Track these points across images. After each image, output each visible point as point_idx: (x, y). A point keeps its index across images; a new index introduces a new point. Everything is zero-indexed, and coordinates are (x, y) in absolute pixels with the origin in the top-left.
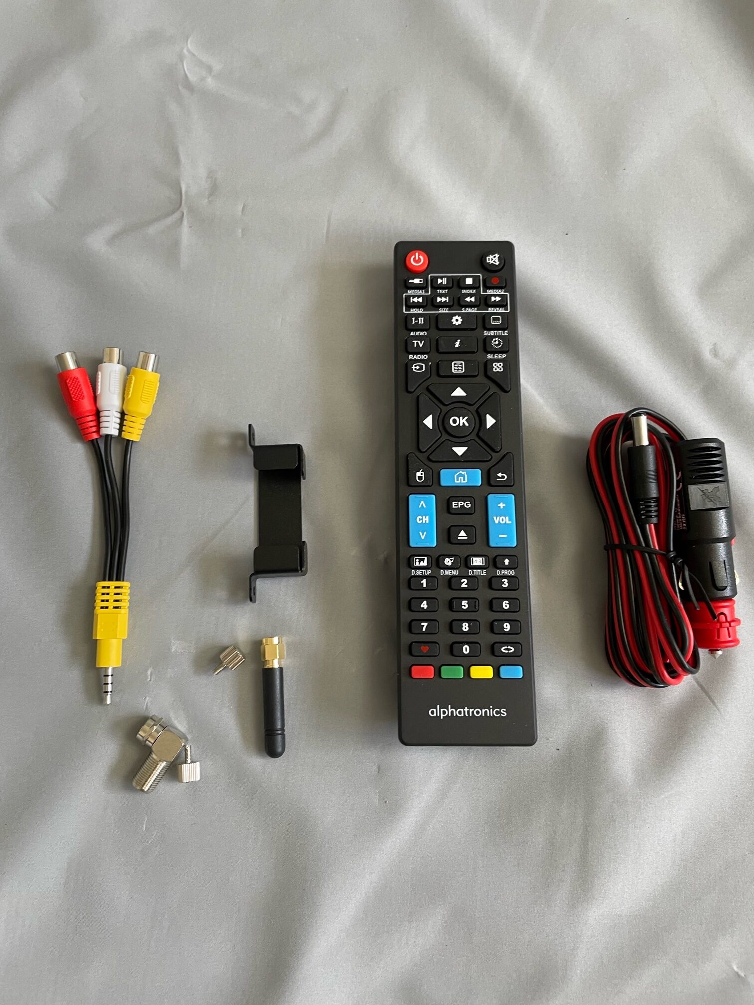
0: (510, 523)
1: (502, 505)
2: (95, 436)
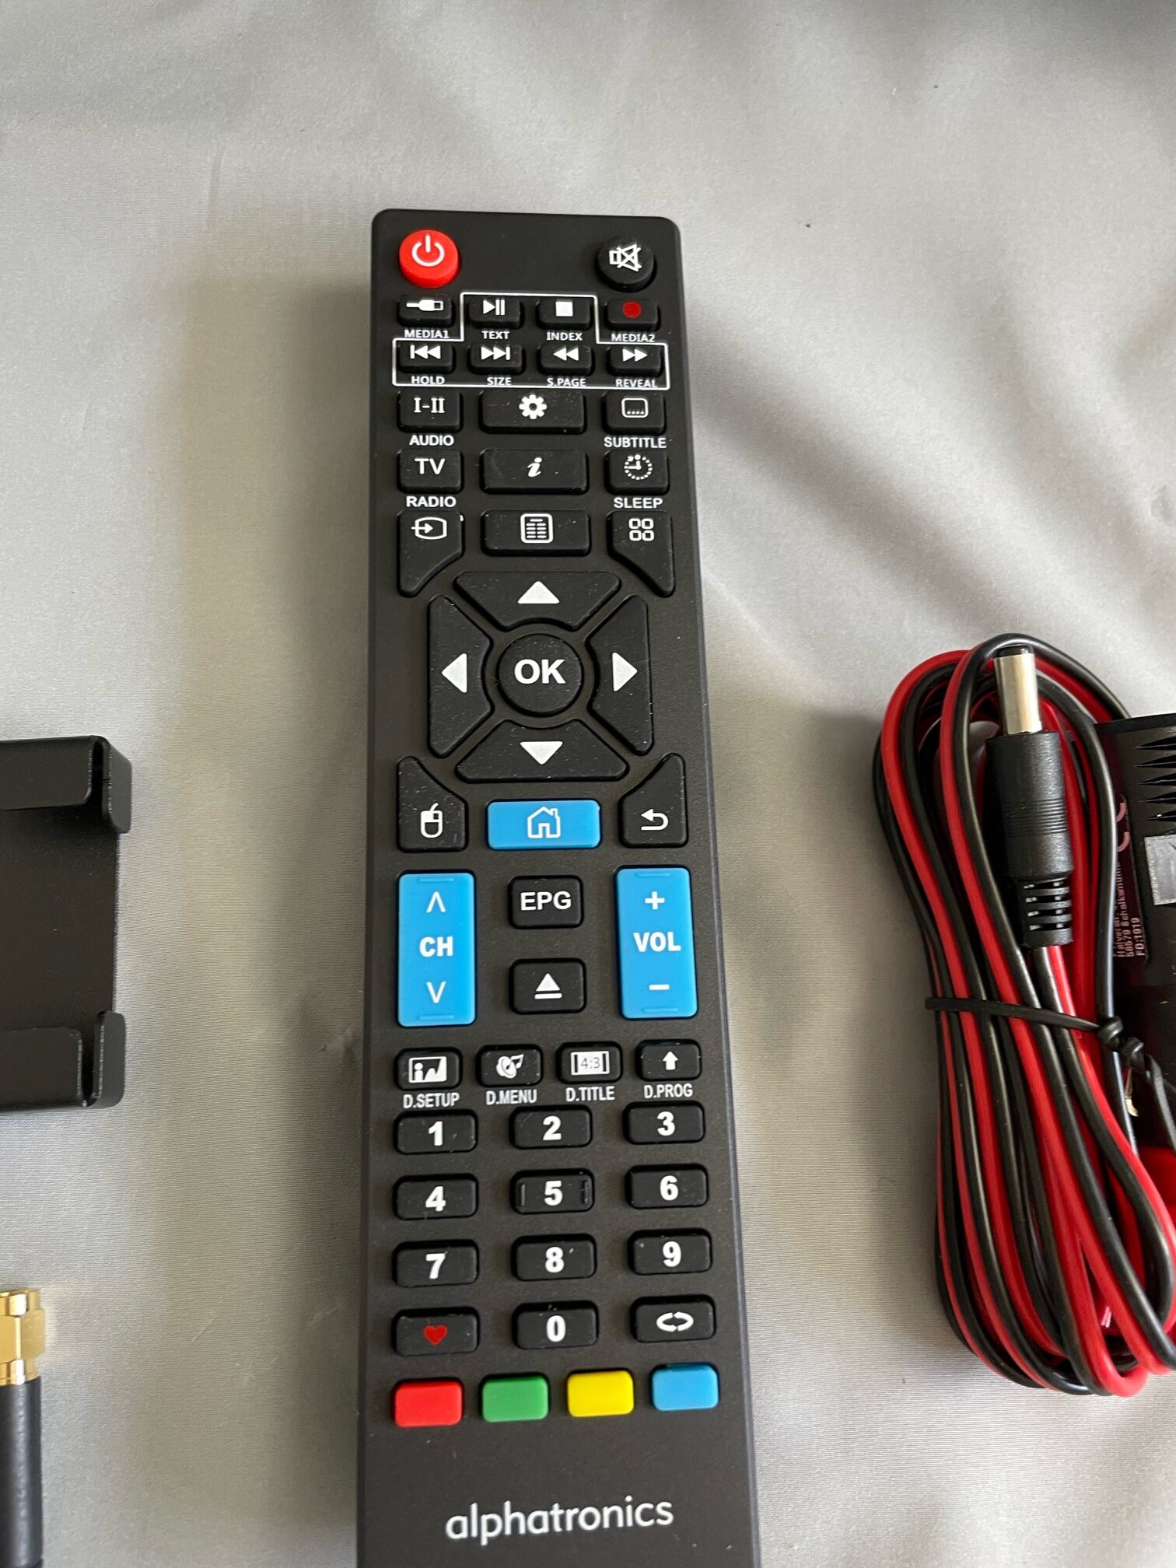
0: (678, 948)
1: (655, 901)
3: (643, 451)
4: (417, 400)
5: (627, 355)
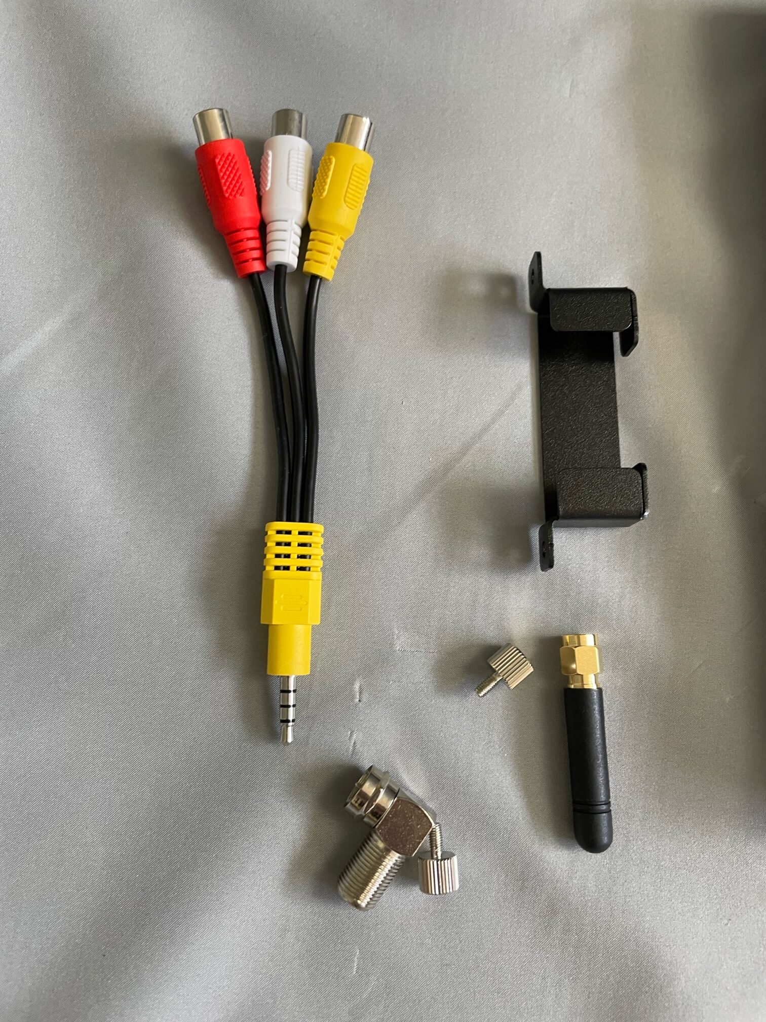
2: (257, 266)
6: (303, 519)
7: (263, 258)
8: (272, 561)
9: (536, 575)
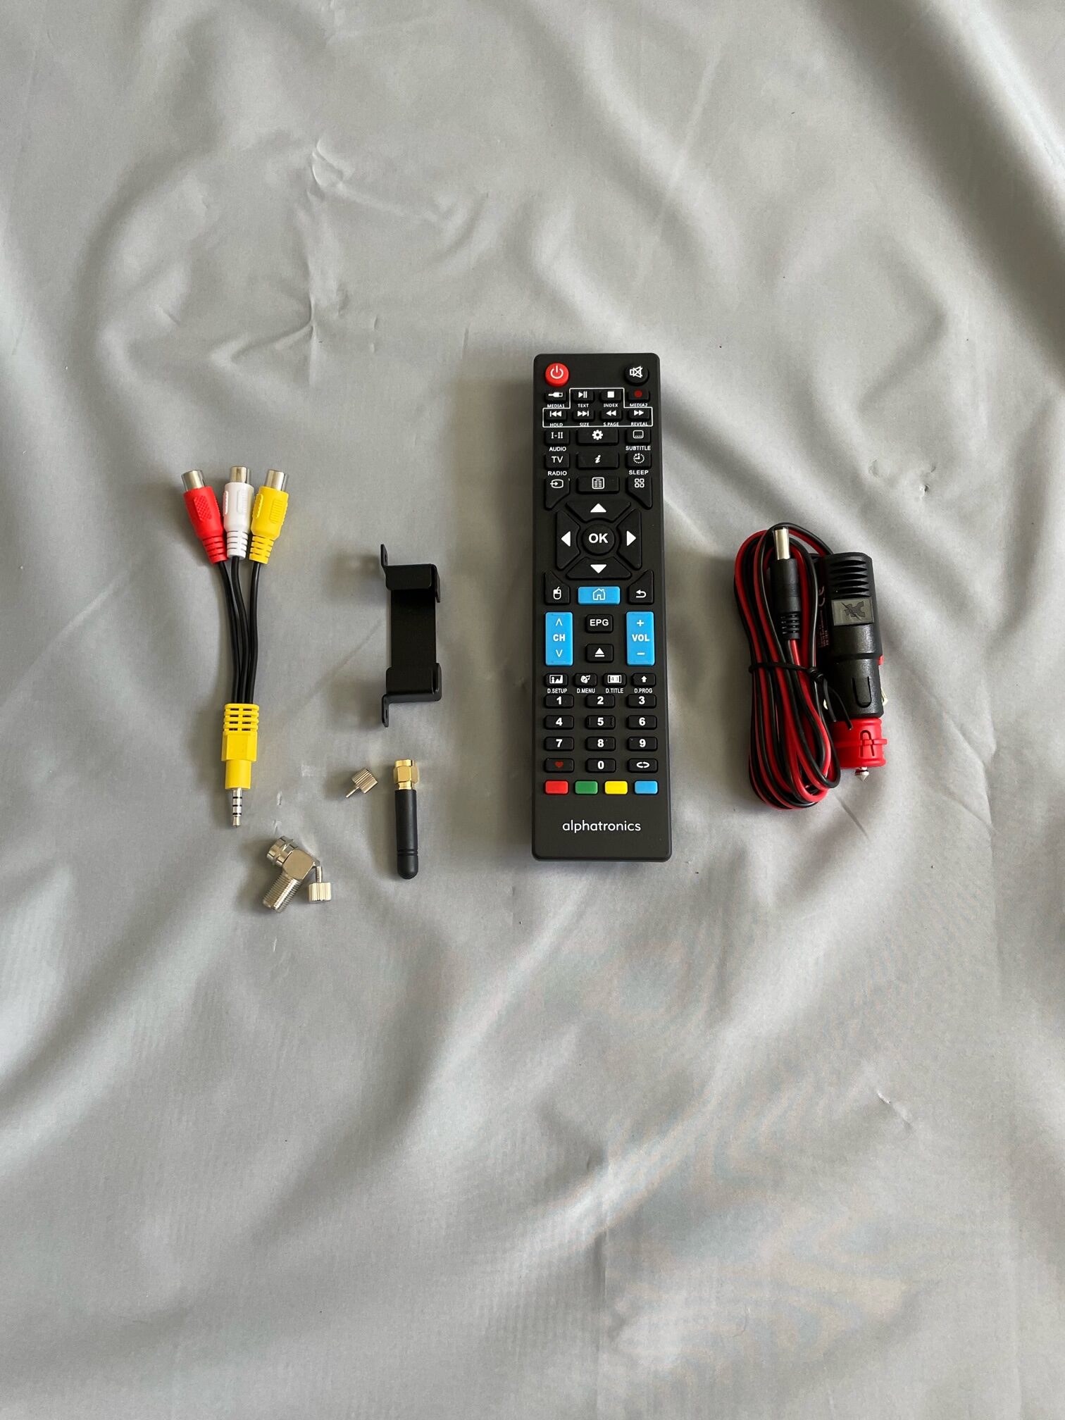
0: (648, 640)
1: (640, 623)
2: (222, 558)
3: (641, 452)
4: (553, 433)
5: (636, 413)
6: (247, 702)
7: (225, 553)
8: (227, 725)
9: (383, 732)
